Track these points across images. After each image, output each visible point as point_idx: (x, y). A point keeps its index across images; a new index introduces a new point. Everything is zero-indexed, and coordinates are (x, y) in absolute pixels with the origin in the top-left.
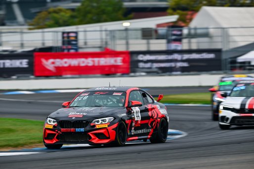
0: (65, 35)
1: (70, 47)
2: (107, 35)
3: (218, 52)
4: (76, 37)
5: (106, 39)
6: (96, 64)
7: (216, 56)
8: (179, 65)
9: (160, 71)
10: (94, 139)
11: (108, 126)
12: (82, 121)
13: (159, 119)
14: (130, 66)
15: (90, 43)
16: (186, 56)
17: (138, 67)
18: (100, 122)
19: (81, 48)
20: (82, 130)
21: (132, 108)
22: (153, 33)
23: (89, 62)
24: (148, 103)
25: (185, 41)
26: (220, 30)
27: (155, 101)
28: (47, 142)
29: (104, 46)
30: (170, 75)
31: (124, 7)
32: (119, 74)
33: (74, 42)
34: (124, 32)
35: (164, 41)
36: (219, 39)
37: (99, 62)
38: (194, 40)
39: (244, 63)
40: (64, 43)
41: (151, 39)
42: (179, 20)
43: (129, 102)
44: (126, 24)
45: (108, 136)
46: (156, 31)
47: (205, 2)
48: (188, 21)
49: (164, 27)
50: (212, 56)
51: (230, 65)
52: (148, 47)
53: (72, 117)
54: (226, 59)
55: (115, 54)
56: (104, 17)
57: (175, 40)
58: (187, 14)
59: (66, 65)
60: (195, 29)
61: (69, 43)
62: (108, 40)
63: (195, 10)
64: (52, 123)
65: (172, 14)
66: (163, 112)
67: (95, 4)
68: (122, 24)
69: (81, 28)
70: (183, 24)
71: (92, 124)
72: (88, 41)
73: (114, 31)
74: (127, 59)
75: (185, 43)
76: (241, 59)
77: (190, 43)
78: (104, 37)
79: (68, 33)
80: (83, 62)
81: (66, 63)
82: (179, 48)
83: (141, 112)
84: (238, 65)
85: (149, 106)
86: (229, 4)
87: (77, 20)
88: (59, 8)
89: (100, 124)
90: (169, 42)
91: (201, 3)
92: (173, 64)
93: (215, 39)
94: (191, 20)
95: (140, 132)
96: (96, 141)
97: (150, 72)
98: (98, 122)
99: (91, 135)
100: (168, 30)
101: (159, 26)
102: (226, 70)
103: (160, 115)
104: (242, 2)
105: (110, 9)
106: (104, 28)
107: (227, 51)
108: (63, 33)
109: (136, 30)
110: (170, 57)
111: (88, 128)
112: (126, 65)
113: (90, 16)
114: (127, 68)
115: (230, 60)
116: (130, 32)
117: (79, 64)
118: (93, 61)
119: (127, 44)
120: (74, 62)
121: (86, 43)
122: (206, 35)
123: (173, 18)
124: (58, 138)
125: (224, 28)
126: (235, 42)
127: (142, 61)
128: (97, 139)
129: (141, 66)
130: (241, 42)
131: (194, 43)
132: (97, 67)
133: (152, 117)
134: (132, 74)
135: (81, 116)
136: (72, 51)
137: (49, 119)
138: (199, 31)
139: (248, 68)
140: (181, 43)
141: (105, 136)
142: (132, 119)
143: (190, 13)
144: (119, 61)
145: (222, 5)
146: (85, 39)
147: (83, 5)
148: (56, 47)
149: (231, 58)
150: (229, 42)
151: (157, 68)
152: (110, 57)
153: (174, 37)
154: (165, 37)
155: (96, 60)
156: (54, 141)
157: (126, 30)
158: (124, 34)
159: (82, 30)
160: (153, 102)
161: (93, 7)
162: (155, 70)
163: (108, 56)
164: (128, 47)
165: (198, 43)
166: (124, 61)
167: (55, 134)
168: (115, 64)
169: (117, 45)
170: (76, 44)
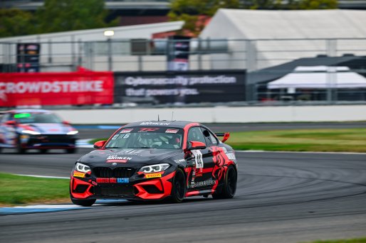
0: (22, 48)
1: (28, 65)
2: (80, 48)
3: (240, 74)
4: (38, 51)
5: (80, 54)
6: (65, 90)
7: (237, 80)
8: (184, 92)
9: (156, 102)
10: (142, 193)
11: (163, 176)
12: (127, 168)
13: (226, 167)
14: (113, 94)
15: (56, 60)
16: (194, 80)
17: (125, 95)
18: (151, 169)
19: (44, 67)
20: (126, 180)
21: (192, 151)
22: (148, 46)
23: (55, 87)
24: (211, 144)
25: (193, 58)
26: (244, 43)
27: (220, 142)
28: (76, 195)
29: (77, 64)
30: (171, 107)
31: (106, 8)
32: (97, 105)
33: (34, 58)
34: (106, 44)
35: (163, 58)
36: (243, 56)
37: (69, 86)
38: (205, 57)
39: (278, 90)
40: (19, 59)
41: (145, 54)
42: (184, 28)
43: (187, 143)
44: (109, 33)
45: (161, 189)
46: (152, 43)
47: (222, 3)
48: (197, 29)
49: (163, 37)
50: (231, 80)
51: (257, 93)
52: (140, 66)
53: (112, 163)
54: (252, 85)
55: (93, 76)
56: (77, 22)
57: (179, 57)
58: (196, 20)
59: (22, 91)
60: (208, 40)
61: (27, 59)
62: (83, 56)
63: (209, 15)
64: (83, 170)
65: (175, 20)
66: (231, 157)
67: (64, 5)
68: (104, 32)
69: (43, 38)
70: (191, 34)
71: (140, 173)
72: (53, 56)
73: (92, 42)
74: (109, 83)
75: (193, 61)
76: (273, 85)
77: (200, 60)
78: (77, 51)
79: (26, 45)
80: (47, 87)
81: (21, 88)
82: (185, 68)
83: (204, 156)
84: (269, 93)
85: (213, 149)
86: (256, 6)
87: (38, 26)
88: (13, 9)
89: (150, 172)
90: (170, 59)
91: (217, 3)
92: (175, 92)
93: (237, 56)
94: (202, 28)
95: (201, 184)
96: (144, 196)
97: (142, 103)
98: (148, 169)
99: (139, 188)
100: (169, 43)
101: (156, 35)
102: (252, 100)
103: (227, 162)
104: (276, 2)
105: (86, 10)
106: (76, 39)
107: (253, 74)
108: (19, 45)
109: (123, 41)
110: (171, 81)
111: (134, 178)
112: (107, 92)
113: (57, 20)
114: (110, 96)
115: (257, 86)
116: (114, 45)
117: (40, 89)
118: (61, 86)
119: (110, 61)
120: (33, 87)
121: (50, 60)
122: (224, 50)
123: (177, 25)
124: (91, 191)
125: (249, 40)
126: (265, 60)
127: (131, 87)
128: (147, 193)
129: (130, 94)
130: (275, 60)
131: (205, 61)
132: (65, 93)
133: (217, 164)
134: (117, 105)
135: (125, 161)
136: (31, 71)
137: (79, 164)
138: (213, 44)
139: (283, 97)
140: (187, 62)
141: (158, 189)
142: (193, 167)
143: (200, 17)
144: (97, 86)
145: (247, 7)
146: (50, 54)
147: (46, 5)
148: (8, 65)
149: (259, 83)
150: (256, 60)
151: (152, 96)
152: (85, 80)
153: (177, 53)
154: (165, 52)
155: (65, 84)
156: (87, 195)
157: (109, 41)
158: (106, 47)
159: (46, 40)
160: (218, 143)
161: (61, 8)
162: (151, 99)
163: (82, 78)
164: (110, 67)
165: (212, 61)
166: (105, 86)
167: (88, 186)
168: (92, 90)
169: (94, 62)
170: (37, 61)
